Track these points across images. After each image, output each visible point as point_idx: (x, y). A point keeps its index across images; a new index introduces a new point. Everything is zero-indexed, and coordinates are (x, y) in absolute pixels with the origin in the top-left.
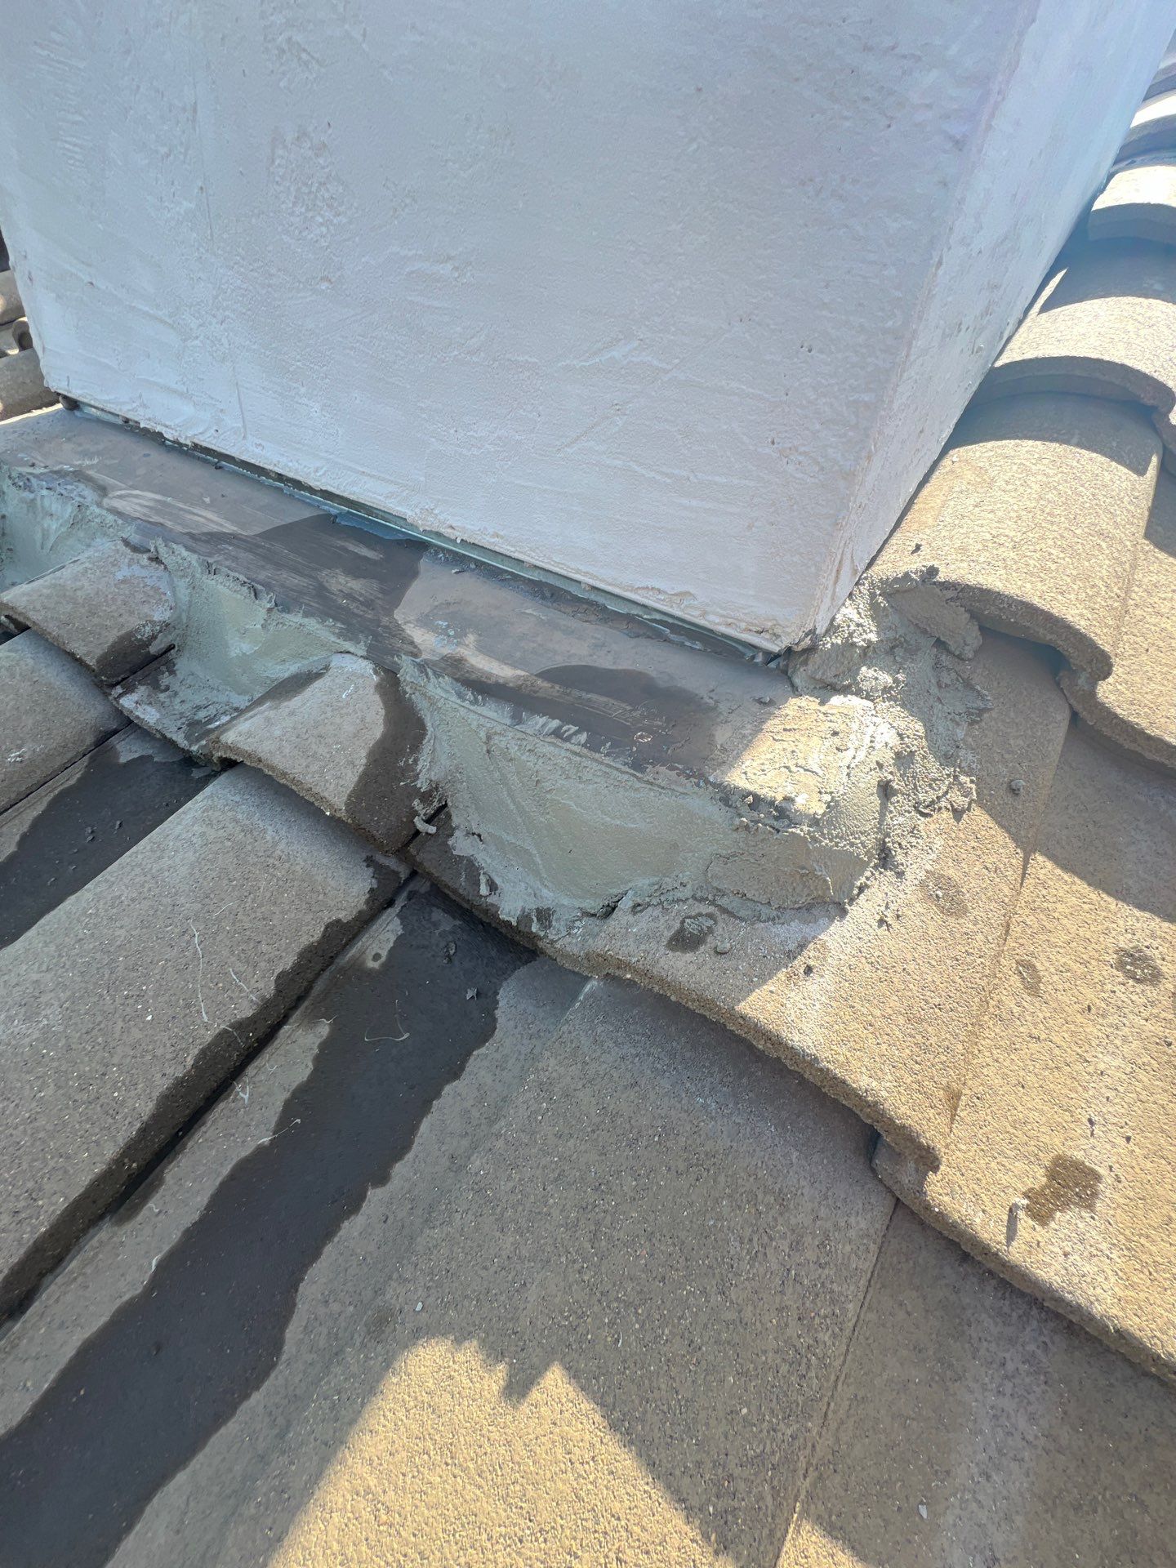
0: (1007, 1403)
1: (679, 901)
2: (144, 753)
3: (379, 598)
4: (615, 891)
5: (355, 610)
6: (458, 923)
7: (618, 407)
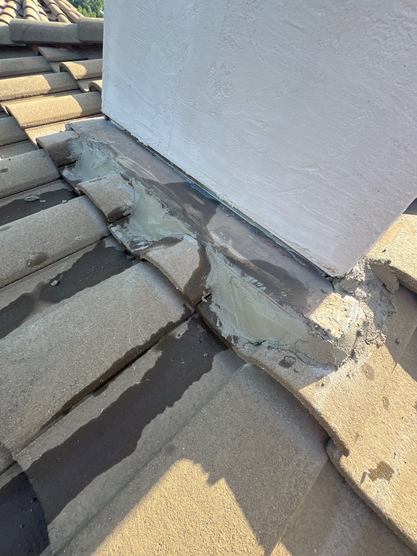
0: (346, 528)
1: (284, 350)
2: (113, 246)
3: (202, 219)
4: (262, 339)
5: (194, 221)
6: (205, 331)
7: (304, 186)
